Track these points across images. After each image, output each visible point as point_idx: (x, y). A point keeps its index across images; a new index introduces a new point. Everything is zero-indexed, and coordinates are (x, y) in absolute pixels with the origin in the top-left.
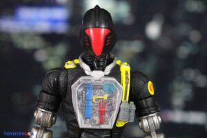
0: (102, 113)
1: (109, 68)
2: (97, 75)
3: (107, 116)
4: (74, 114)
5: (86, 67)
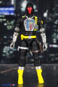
0: (31, 27)
1: (32, 17)
2: (30, 19)
3: (32, 28)
4: (24, 28)
5: (27, 17)
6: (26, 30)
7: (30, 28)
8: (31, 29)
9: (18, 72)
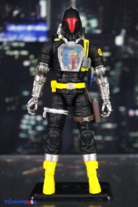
0: (73, 63)
2: (71, 44)
3: (76, 64)
4: (59, 64)
5: (66, 40)
6: (63, 68)
7: (71, 66)
8: (73, 67)
9: (45, 167)
